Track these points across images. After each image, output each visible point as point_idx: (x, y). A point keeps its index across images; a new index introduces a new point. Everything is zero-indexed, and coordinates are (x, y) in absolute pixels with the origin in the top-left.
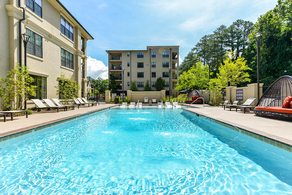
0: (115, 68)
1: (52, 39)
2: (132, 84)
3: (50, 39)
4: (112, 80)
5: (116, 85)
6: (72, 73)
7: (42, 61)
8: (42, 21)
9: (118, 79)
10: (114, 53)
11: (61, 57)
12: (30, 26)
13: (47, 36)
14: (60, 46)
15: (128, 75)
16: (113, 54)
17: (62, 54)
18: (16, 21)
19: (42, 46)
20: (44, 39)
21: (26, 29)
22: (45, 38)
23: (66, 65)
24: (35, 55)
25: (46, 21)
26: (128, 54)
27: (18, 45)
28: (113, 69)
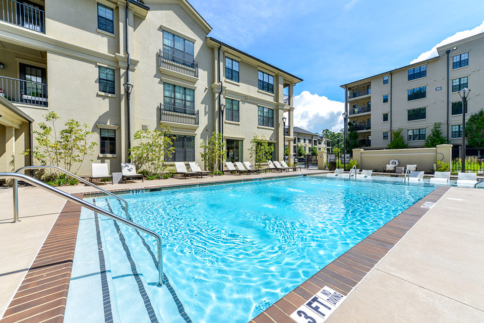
0: (356, 110)
1: (249, 100)
2: (393, 135)
3: (247, 100)
4: (351, 131)
5: (359, 139)
6: (272, 131)
7: (239, 125)
8: (239, 86)
9: (364, 129)
10: (357, 86)
11: (259, 115)
12: (229, 95)
13: (243, 99)
14: (257, 105)
15: (385, 118)
16: (353, 87)
17: (260, 112)
18: (217, 95)
19: (239, 110)
20: (240, 103)
21: (226, 98)
22: (241, 101)
23: (265, 124)
24: (232, 120)
25: (242, 84)
26: (386, 78)
27: (219, 115)
28: (354, 113)
